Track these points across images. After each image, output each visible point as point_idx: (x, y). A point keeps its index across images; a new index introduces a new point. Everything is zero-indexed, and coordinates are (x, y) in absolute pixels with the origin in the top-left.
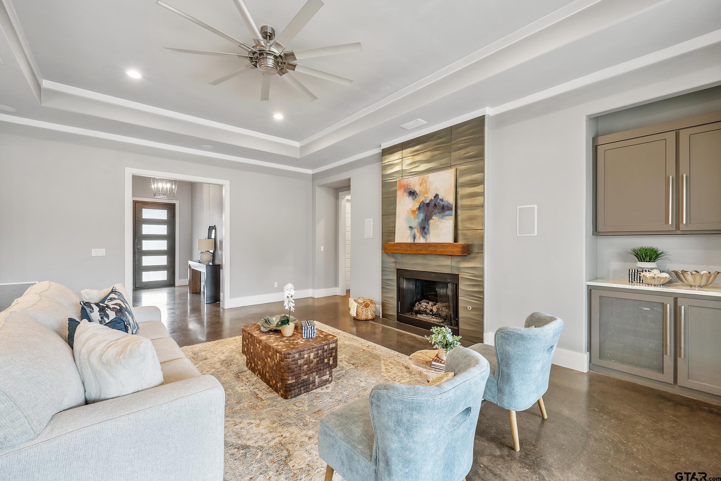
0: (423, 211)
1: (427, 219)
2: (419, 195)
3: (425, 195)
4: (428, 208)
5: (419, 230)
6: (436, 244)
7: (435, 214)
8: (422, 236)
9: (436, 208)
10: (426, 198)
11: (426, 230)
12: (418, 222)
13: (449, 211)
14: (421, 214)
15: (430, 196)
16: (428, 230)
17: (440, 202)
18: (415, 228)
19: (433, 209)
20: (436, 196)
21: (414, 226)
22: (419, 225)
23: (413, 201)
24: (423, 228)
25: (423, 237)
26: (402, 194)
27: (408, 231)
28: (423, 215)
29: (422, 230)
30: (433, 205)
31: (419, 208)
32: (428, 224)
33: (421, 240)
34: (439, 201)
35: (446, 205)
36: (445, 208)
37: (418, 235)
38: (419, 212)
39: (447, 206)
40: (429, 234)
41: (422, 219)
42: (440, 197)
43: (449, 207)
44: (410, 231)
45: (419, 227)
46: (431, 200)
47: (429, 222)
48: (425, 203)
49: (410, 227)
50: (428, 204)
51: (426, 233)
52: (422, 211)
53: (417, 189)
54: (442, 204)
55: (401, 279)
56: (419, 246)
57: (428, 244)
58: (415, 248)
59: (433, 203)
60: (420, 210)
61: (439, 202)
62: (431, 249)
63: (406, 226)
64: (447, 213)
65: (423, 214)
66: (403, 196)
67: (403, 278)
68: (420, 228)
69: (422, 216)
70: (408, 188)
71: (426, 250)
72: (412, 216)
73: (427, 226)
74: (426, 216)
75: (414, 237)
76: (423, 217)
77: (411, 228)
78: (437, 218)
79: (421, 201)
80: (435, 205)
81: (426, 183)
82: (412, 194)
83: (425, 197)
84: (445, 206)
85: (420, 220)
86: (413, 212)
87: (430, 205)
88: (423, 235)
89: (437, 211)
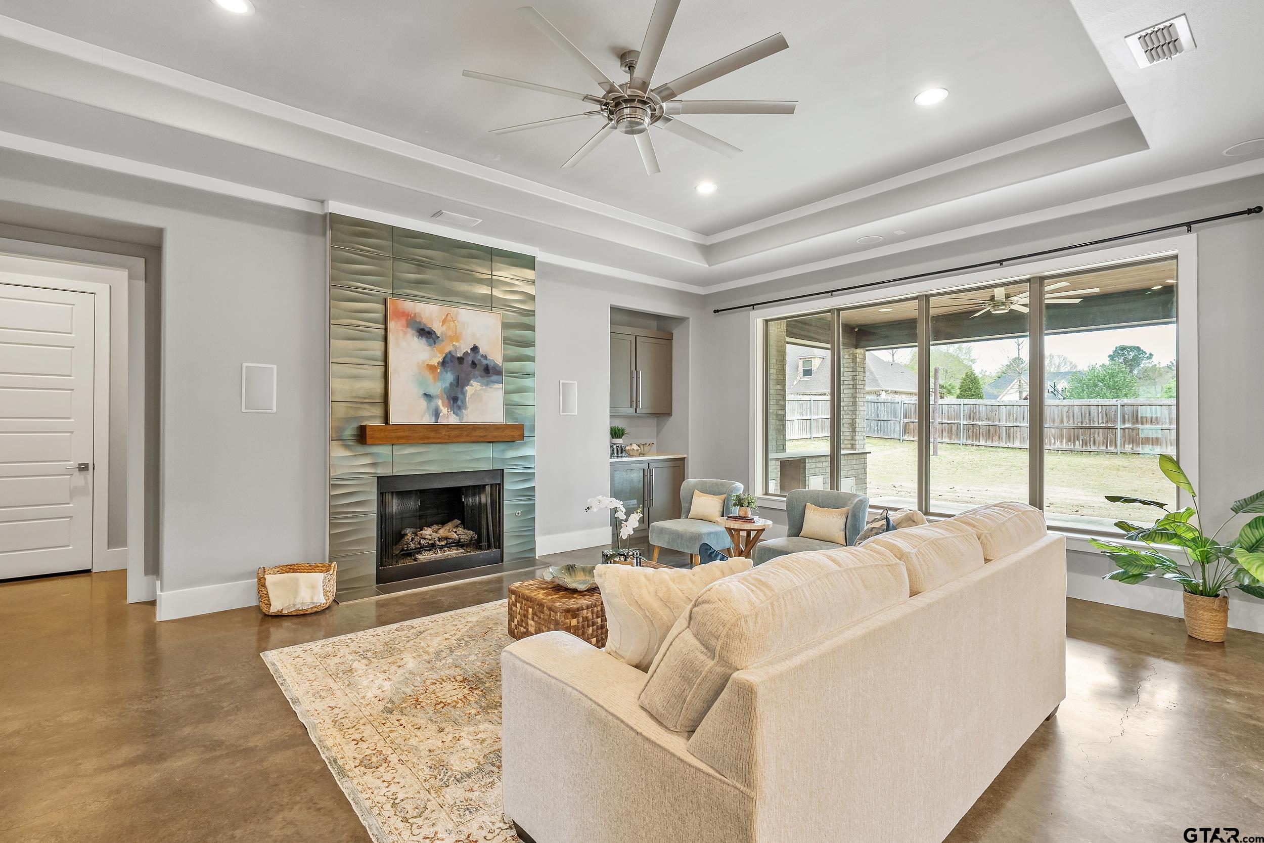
0: (451, 370)
1: (459, 384)
2: (443, 341)
3: (454, 343)
4: (461, 365)
5: (446, 401)
6: (486, 426)
7: (475, 377)
8: (452, 412)
9: (475, 368)
10: (456, 348)
11: (459, 403)
12: (444, 387)
13: (496, 376)
14: (448, 373)
15: (463, 348)
16: (464, 402)
17: (482, 359)
18: (437, 397)
19: (470, 369)
20: (475, 349)
21: (434, 394)
22: (445, 392)
23: (428, 348)
24: (455, 399)
25: (454, 413)
26: (402, 330)
27: (423, 403)
28: (452, 376)
29: (452, 402)
30: (470, 362)
31: (444, 363)
32: (464, 394)
33: (453, 420)
34: (479, 357)
35: (492, 366)
36: (491, 371)
37: (444, 410)
38: (443, 370)
39: (493, 368)
40: (466, 408)
41: (451, 383)
42: (482, 351)
43: (496, 370)
44: (426, 403)
45: (446, 396)
46: (466, 354)
47: (464, 390)
48: (455, 355)
49: (425, 394)
50: (461, 360)
51: (459, 408)
52: (449, 369)
53: (438, 328)
54: (486, 363)
55: (388, 497)
56: (455, 429)
57: (471, 426)
58: (446, 433)
59: (469, 360)
60: (445, 367)
61: (480, 360)
62: (477, 433)
63: (416, 392)
64: (494, 378)
65: (452, 374)
66: (405, 333)
67: (392, 493)
68: (447, 398)
69: (449, 377)
70: (416, 321)
71: (468, 435)
72: (429, 376)
73: (460, 396)
74: (458, 379)
75: (437, 413)
76: (452, 380)
77: (427, 396)
78: (479, 384)
79: (447, 351)
80: (474, 364)
81: (454, 321)
82: (426, 333)
83: (453, 345)
84: (490, 367)
85: (448, 385)
86: (432, 368)
87: (465, 361)
88: (455, 410)
89: (477, 372)
